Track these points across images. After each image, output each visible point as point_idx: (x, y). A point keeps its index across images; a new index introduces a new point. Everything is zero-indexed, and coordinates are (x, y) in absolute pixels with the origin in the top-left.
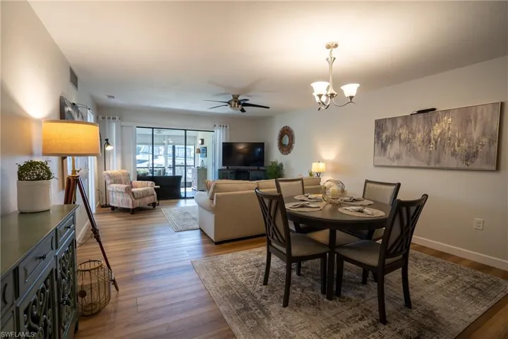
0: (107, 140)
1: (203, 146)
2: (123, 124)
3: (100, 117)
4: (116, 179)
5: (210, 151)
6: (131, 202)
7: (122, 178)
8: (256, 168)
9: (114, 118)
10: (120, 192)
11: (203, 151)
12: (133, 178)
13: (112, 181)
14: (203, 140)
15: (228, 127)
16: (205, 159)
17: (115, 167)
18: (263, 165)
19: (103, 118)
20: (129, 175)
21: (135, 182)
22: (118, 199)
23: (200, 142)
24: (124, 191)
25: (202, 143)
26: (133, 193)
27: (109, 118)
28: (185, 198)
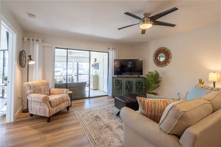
0: (30, 56)
1: (96, 63)
2: (45, 45)
3: (26, 39)
4: (36, 89)
5: (100, 66)
6: (48, 111)
7: (42, 87)
8: (137, 76)
9: (37, 40)
10: (37, 102)
11: (96, 66)
12: (51, 86)
13: (32, 91)
14: (96, 59)
15: (117, 50)
16: (97, 70)
17: (36, 78)
18: (142, 74)
19: (28, 40)
20: (48, 85)
21: (54, 90)
22: (36, 108)
23: (94, 60)
24: (41, 101)
25: (96, 61)
26: (50, 102)
27: (33, 40)
28: (89, 98)
